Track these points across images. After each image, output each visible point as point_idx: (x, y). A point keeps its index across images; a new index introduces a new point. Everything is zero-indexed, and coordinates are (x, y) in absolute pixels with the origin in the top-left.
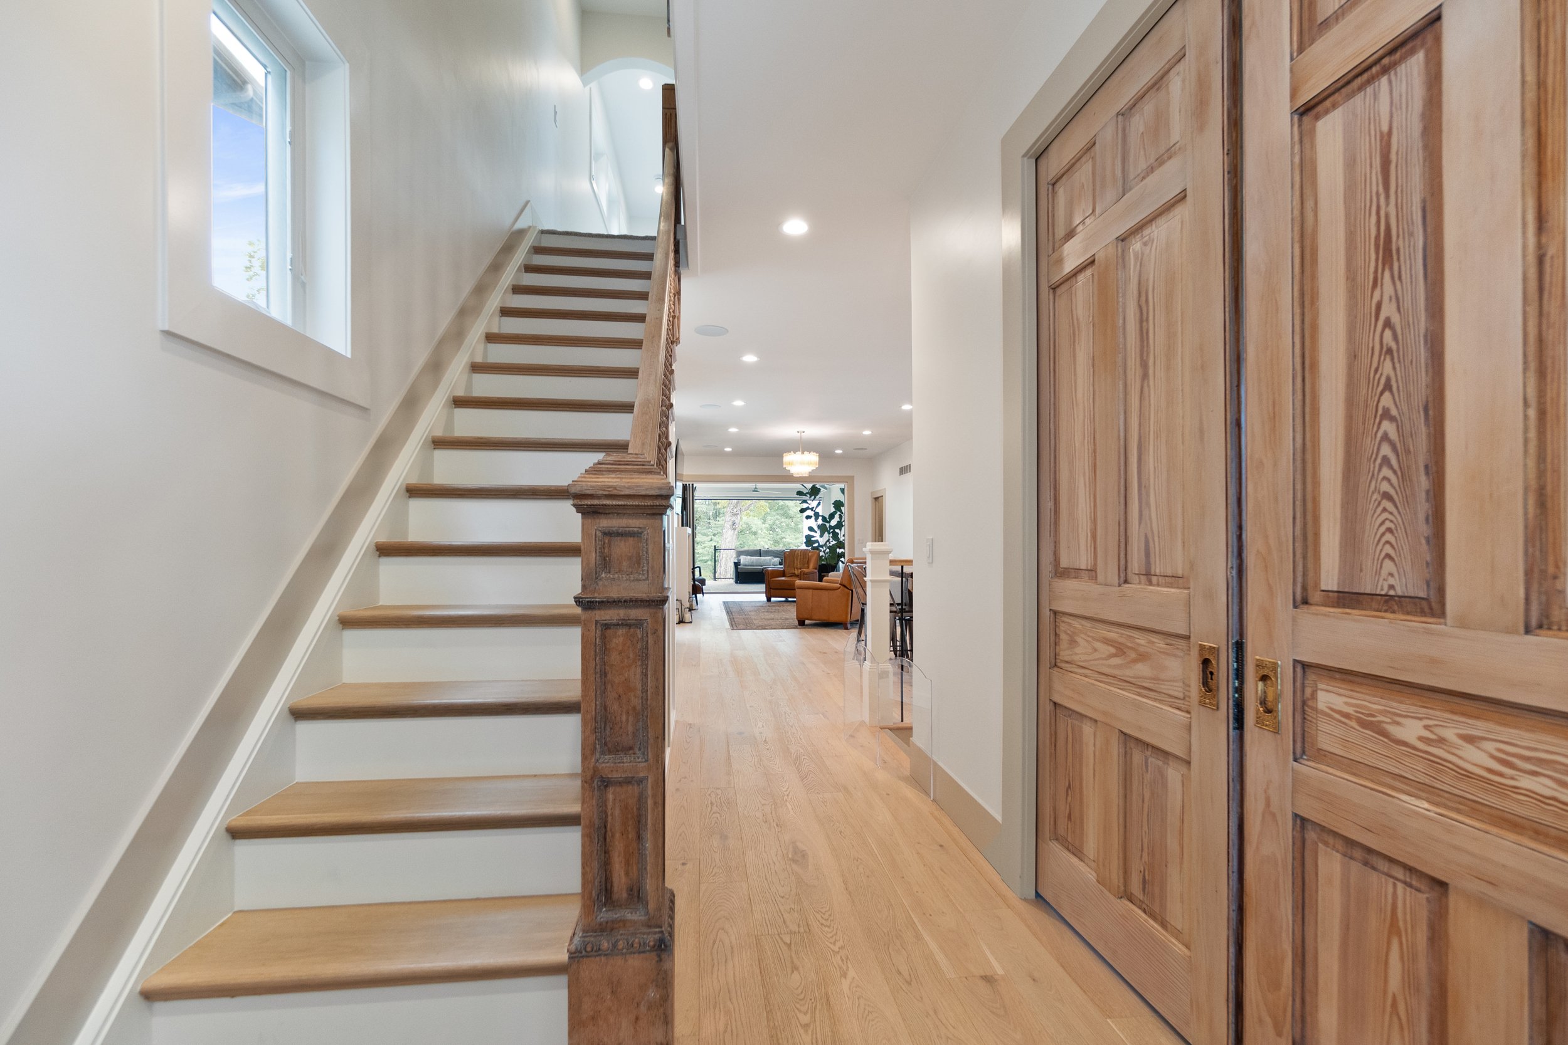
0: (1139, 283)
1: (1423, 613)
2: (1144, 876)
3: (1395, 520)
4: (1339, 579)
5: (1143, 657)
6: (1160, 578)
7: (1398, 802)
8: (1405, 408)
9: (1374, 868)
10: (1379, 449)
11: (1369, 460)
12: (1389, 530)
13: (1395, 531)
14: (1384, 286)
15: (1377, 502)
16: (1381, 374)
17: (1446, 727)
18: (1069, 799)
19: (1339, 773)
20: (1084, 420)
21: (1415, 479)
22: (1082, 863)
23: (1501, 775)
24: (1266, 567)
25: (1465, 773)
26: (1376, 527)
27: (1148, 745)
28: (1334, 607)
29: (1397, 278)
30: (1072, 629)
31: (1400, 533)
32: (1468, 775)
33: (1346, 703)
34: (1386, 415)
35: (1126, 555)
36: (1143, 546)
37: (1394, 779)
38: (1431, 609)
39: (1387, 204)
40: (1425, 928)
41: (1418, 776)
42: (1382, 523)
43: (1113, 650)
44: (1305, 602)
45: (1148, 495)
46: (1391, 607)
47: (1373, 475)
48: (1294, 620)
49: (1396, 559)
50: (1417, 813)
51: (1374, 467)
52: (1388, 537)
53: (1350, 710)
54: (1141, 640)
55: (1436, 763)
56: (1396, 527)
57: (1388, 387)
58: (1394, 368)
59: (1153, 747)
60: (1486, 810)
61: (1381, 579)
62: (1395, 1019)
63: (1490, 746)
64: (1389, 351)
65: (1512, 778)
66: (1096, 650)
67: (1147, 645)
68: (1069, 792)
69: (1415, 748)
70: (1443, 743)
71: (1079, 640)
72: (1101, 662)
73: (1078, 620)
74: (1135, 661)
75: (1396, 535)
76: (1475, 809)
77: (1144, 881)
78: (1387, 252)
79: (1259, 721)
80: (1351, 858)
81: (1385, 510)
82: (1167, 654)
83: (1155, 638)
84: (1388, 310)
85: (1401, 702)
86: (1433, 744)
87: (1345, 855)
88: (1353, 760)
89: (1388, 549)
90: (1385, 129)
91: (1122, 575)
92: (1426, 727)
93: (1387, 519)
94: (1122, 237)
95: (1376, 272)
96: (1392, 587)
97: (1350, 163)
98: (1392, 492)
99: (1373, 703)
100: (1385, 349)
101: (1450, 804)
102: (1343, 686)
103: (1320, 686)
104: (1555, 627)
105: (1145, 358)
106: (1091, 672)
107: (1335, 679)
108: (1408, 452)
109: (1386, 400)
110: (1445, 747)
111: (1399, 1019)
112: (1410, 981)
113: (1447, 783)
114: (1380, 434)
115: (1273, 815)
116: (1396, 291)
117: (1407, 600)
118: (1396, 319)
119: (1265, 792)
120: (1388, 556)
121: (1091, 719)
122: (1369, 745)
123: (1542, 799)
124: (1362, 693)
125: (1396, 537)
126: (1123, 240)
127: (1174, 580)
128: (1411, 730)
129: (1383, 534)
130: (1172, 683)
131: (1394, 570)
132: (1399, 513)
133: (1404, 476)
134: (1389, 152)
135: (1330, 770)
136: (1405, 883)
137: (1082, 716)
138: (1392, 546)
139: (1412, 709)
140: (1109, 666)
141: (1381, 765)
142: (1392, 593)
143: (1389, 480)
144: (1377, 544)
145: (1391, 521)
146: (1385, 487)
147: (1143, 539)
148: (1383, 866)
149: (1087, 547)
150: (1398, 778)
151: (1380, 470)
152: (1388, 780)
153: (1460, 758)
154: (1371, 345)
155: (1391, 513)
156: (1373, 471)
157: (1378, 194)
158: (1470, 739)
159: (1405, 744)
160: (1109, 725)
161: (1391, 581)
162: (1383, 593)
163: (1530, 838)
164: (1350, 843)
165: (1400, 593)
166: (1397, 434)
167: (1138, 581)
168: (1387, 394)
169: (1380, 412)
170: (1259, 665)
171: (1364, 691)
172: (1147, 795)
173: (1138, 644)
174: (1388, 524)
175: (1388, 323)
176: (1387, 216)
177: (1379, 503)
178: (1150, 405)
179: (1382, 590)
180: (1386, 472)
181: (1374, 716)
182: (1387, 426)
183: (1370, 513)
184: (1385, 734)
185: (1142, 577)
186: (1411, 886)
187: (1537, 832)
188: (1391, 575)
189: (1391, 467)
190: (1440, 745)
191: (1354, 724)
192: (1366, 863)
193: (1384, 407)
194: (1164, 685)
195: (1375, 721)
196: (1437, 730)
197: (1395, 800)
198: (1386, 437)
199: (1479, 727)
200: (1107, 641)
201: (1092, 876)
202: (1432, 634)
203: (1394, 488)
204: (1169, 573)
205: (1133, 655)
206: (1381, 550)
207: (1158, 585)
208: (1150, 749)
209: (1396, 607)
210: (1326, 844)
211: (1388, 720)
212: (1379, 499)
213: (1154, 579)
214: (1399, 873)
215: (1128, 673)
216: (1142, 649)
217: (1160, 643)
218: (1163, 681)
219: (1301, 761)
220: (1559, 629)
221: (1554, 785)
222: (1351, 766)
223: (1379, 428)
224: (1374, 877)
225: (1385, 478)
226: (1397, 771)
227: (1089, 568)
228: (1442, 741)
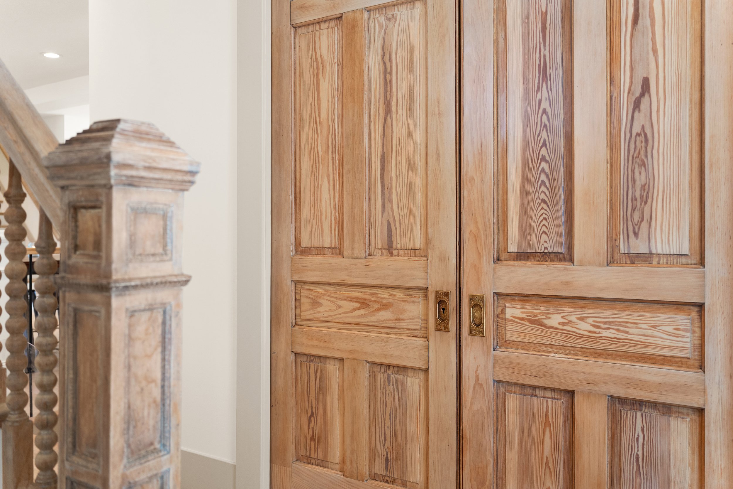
0: (383, 46)
1: (561, 261)
2: (387, 457)
3: (548, 214)
4: (518, 245)
5: (385, 306)
6: (400, 251)
7: (551, 358)
8: (553, 157)
9: (536, 396)
10: (539, 176)
11: (535, 182)
12: (545, 219)
13: (548, 219)
14: (543, 92)
15: (539, 204)
16: (541, 137)
17: (572, 315)
18: (312, 425)
19: (519, 351)
20: (328, 135)
21: (557, 193)
22: (326, 469)
23: (595, 333)
24: (476, 240)
25: (580, 336)
26: (538, 217)
27: (389, 366)
28: (514, 261)
29: (549, 89)
30: (314, 294)
31: (550, 220)
32: (581, 336)
33: (522, 312)
34: (543, 159)
35: (369, 236)
36: (386, 229)
37: (546, 347)
38: (564, 258)
39: (545, 50)
40: (562, 417)
41: (558, 342)
42: (542, 215)
43: (357, 305)
44: (498, 259)
45: (390, 194)
46: (545, 259)
47: (537, 189)
48: (494, 270)
49: (548, 234)
50: (560, 361)
51: (537, 186)
52: (544, 222)
53: (524, 316)
54: (384, 295)
55: (566, 334)
56: (548, 217)
57: (544, 144)
58: (548, 136)
59: (394, 366)
60: (588, 351)
61: (541, 245)
62: (548, 470)
63: (590, 320)
64: (545, 126)
65: (600, 333)
66: (340, 307)
67: (389, 297)
68: (312, 419)
69: (557, 329)
70: (570, 324)
71: (322, 301)
72: (346, 315)
73: (321, 286)
74: (378, 310)
75: (549, 221)
76: (583, 352)
77: (387, 461)
78: (545, 75)
79: (472, 333)
80: (525, 395)
81: (542, 208)
82: (407, 302)
83: (395, 292)
84: (545, 105)
85: (550, 307)
86: (566, 325)
87: (521, 394)
88: (525, 342)
89: (544, 229)
90: (544, 10)
91: (367, 250)
92: (562, 317)
93: (544, 213)
94: (369, 9)
95: (539, 83)
96: (546, 248)
97: (526, 21)
98: (546, 199)
99: (536, 309)
100: (543, 125)
101: (573, 352)
102: (520, 303)
103: (507, 305)
104: (615, 262)
105: (388, 99)
106: (334, 324)
107: (515, 300)
108: (554, 179)
109: (544, 151)
110: (571, 325)
111: (550, 468)
112: (555, 447)
113: (573, 342)
114: (540, 169)
115: (481, 385)
116: (549, 96)
117: (553, 254)
118: (549, 110)
119: (476, 373)
120: (544, 232)
121: (334, 358)
122: (535, 332)
123: (610, 339)
124: (530, 305)
125: (548, 222)
126: (368, 11)
127: (412, 251)
128: (555, 320)
129: (542, 221)
130: (411, 321)
131: (547, 240)
132: (550, 210)
133: (552, 191)
134: (546, 23)
135: (514, 351)
136: (552, 398)
137: (325, 358)
138: (546, 227)
139: (556, 309)
140: (354, 317)
141: (541, 341)
142: (546, 251)
143: (545, 193)
144: (539, 226)
145: (546, 214)
146: (543, 196)
147: (385, 224)
148: (541, 393)
149: (331, 230)
150: (548, 346)
151: (540, 187)
152: (544, 348)
153: (578, 329)
154: (536, 121)
155: (546, 210)
156: (537, 188)
157: (540, 42)
158: (582, 319)
159: (552, 328)
160: (356, 359)
161: (546, 245)
162: (542, 251)
163: (606, 358)
164: (523, 386)
165: (550, 251)
166: (549, 170)
167: (380, 254)
168: (544, 148)
169: (540, 157)
170: (472, 298)
171: (530, 304)
172: (389, 401)
173: (382, 298)
174: (544, 216)
175: (545, 111)
176: (544, 56)
177: (540, 205)
178: (392, 132)
179: (541, 250)
180: (543, 188)
181: (537, 316)
182: (544, 165)
183: (535, 210)
184: (542, 325)
185: (383, 251)
186: (555, 399)
187: (608, 355)
188: (546, 242)
189: (546, 186)
190: (570, 325)
191: (526, 323)
192: (532, 395)
193: (542, 155)
194: (404, 322)
195: (537, 319)
196: (567, 318)
197: (549, 357)
198: (543, 170)
199: (586, 312)
200: (351, 299)
201: (339, 475)
202: (567, 270)
203: (548, 197)
204: (408, 246)
205: (377, 306)
206: (541, 229)
207: (399, 255)
208: (391, 368)
209: (547, 259)
210: (510, 392)
211: (544, 317)
212: (540, 202)
213: (395, 252)
214: (549, 394)
215: (372, 319)
216: (384, 301)
217: (400, 295)
218: (403, 320)
219: (497, 349)
220: (617, 263)
221: (615, 332)
222: (524, 346)
223: (540, 165)
224: (537, 401)
225: (542, 192)
226: (548, 342)
227: (333, 246)
228: (570, 322)
